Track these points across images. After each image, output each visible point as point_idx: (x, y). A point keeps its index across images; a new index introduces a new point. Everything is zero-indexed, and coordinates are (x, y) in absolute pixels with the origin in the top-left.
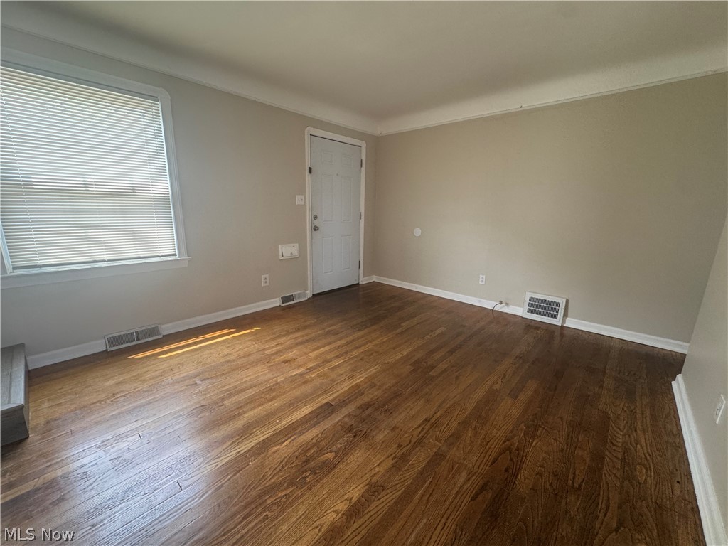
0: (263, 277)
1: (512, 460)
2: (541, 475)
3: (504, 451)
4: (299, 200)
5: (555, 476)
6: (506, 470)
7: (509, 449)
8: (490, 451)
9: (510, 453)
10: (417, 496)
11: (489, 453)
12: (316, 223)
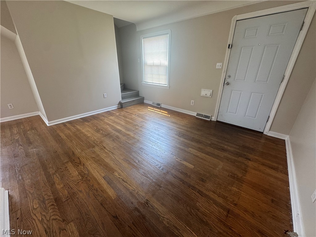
0: (192, 101)
1: (76, 163)
2: (66, 168)
3: (80, 162)
4: (218, 65)
5: (62, 171)
6: (74, 160)
7: (80, 164)
8: (83, 159)
9: (78, 163)
10: (82, 143)
11: (82, 158)
12: (228, 80)
